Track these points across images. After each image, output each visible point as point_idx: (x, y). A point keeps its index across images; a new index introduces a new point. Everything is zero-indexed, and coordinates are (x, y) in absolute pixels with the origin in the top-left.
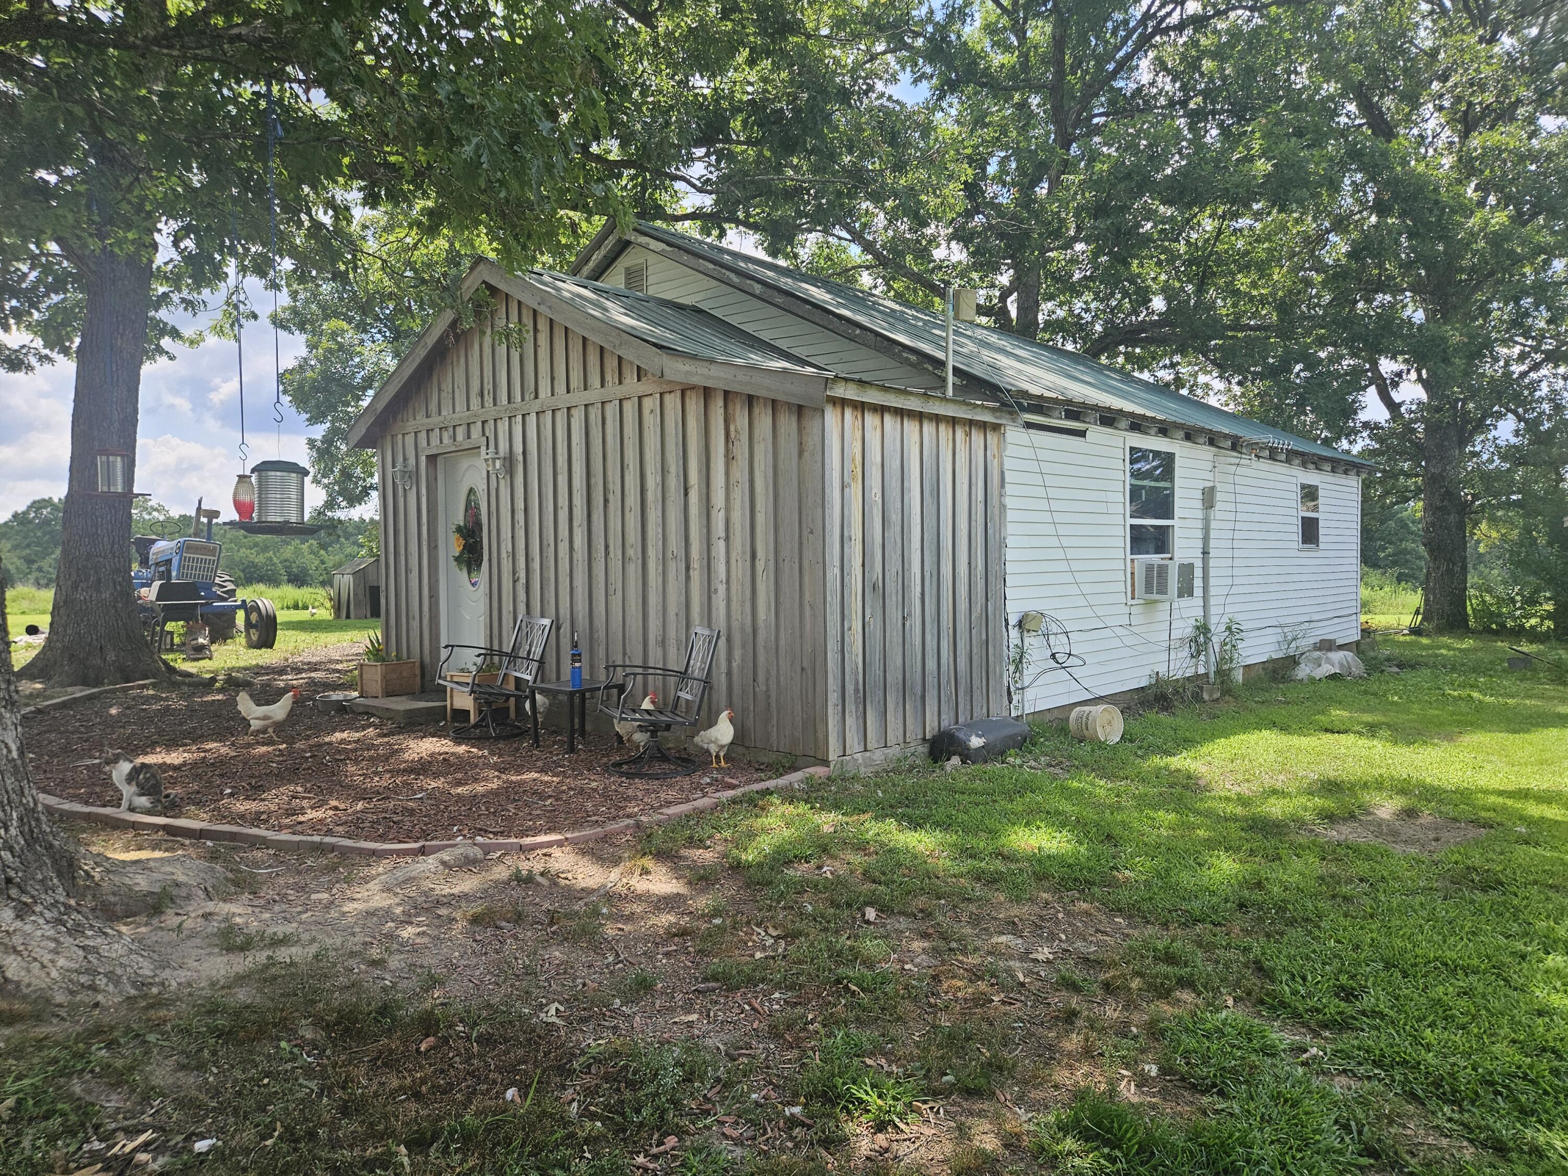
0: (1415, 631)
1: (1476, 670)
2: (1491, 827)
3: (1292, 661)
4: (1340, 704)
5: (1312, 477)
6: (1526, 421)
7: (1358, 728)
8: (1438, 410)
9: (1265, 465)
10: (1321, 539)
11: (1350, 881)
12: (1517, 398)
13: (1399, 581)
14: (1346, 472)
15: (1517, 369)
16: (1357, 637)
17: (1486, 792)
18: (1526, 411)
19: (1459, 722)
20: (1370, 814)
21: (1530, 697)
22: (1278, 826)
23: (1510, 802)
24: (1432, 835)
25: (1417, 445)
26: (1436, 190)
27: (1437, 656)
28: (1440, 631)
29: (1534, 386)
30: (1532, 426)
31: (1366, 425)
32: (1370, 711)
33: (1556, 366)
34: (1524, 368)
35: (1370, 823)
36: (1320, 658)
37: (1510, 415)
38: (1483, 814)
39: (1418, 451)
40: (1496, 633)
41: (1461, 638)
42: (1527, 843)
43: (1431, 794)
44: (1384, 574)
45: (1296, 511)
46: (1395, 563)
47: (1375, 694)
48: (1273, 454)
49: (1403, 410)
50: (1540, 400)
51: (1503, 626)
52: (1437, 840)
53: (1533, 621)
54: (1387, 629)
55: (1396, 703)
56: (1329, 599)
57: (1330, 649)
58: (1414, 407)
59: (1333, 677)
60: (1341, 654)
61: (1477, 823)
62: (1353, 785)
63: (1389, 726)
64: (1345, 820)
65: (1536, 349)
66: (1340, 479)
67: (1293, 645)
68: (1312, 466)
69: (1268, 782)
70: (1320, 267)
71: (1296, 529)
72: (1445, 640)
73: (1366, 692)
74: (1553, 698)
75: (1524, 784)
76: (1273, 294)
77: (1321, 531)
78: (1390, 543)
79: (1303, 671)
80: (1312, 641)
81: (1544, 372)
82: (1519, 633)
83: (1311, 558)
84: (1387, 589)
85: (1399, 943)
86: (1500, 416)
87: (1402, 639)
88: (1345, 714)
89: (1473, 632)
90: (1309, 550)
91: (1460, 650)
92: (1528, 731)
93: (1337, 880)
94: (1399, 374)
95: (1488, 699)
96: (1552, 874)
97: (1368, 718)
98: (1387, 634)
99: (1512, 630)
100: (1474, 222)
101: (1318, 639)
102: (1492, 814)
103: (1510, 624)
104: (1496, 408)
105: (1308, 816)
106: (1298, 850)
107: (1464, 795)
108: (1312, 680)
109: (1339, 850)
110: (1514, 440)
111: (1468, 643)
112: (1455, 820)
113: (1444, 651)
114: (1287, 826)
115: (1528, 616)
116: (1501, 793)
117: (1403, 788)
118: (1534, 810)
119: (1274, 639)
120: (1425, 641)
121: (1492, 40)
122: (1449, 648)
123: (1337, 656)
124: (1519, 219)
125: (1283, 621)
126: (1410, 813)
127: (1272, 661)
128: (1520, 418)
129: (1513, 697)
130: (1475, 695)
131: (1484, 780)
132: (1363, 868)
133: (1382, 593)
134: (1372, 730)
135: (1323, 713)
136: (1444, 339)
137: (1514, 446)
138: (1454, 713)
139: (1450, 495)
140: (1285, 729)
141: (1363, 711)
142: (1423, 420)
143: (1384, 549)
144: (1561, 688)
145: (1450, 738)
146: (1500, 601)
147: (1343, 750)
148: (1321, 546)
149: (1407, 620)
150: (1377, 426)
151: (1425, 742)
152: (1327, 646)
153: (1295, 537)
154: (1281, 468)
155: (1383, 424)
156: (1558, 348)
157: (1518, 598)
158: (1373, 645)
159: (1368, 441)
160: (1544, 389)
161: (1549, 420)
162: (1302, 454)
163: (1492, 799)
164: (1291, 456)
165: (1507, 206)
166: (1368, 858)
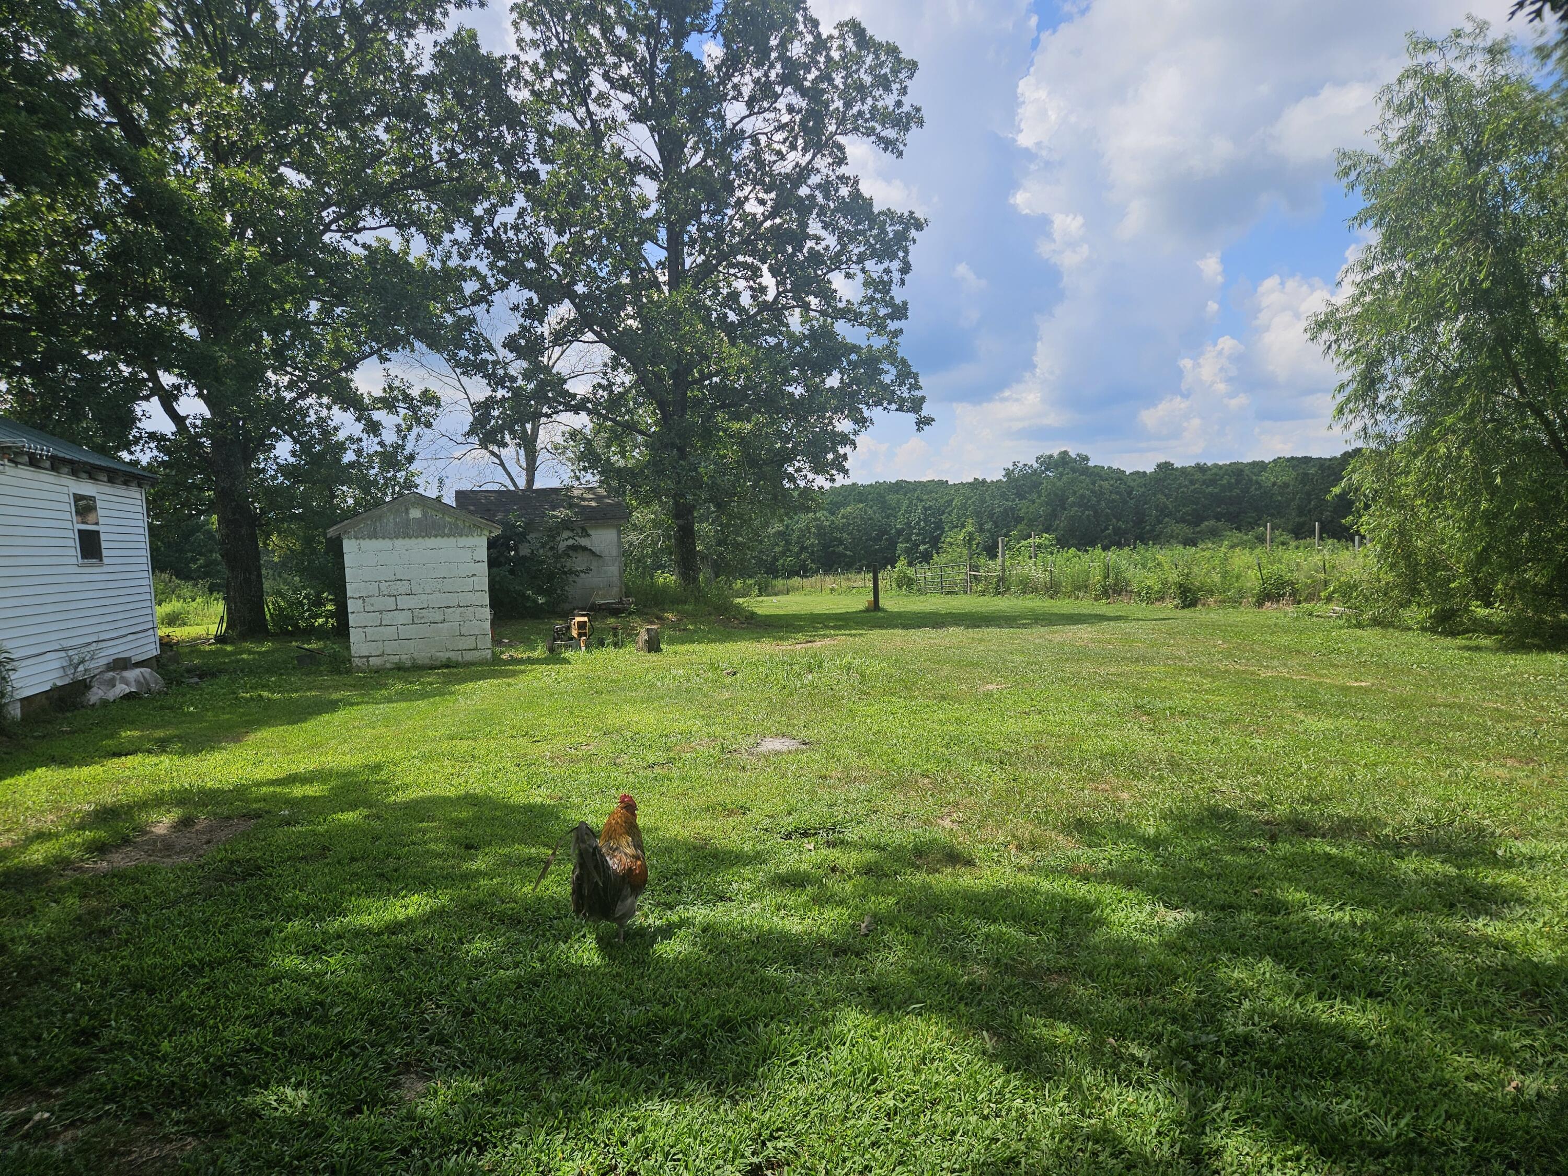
0: (220, 639)
1: (270, 671)
2: (260, 817)
3: (81, 687)
4: (132, 724)
5: (87, 488)
6: (301, 443)
7: (148, 746)
8: (221, 426)
9: (26, 473)
10: (105, 553)
11: (109, 911)
12: (291, 420)
13: (211, 592)
14: (126, 483)
15: (289, 396)
16: (155, 652)
17: (259, 784)
18: (300, 434)
19: (247, 722)
20: (147, 833)
21: (310, 689)
22: (36, 875)
23: (279, 789)
24: (205, 838)
25: (204, 458)
26: (190, 210)
27: (238, 661)
28: (243, 637)
29: (304, 413)
30: (306, 448)
31: (152, 436)
32: (163, 727)
33: (320, 397)
34: (294, 395)
35: (146, 843)
36: (113, 679)
37: (287, 437)
38: (255, 806)
39: (206, 464)
40: (291, 634)
41: (260, 642)
42: (289, 824)
43: (209, 797)
44: (195, 585)
45: (72, 526)
46: (206, 575)
47: (171, 708)
48: (34, 462)
49: (188, 422)
50: (310, 426)
51: (296, 626)
52: (208, 842)
53: (321, 621)
54: (194, 639)
55: (191, 714)
56: (120, 616)
57: (125, 668)
58: (198, 422)
59: (129, 697)
60: (137, 672)
61: (246, 816)
62: (130, 807)
63: (180, 738)
64: (118, 847)
65: (302, 379)
66: (121, 491)
67: (81, 668)
68: (84, 475)
69: (33, 826)
70: (83, 262)
71: (73, 542)
72: (248, 645)
73: (162, 708)
74: (330, 687)
75: (293, 769)
76: (28, 282)
77: (104, 545)
78: (201, 554)
79: (96, 695)
80: (104, 661)
81: (309, 400)
82: (311, 632)
83: (93, 573)
84: (199, 600)
85: (149, 961)
86: (278, 438)
87: (207, 648)
88: (136, 733)
89: (273, 635)
90: (92, 565)
91: (259, 653)
92: (304, 720)
93: (95, 914)
94: (177, 387)
95: (277, 696)
96: (302, 847)
97: (160, 734)
98: (193, 645)
99: (305, 629)
100: (231, 250)
101: (111, 659)
102: (261, 805)
103: (302, 624)
104: (274, 429)
105: (75, 855)
106: (56, 896)
107: (240, 791)
108: (105, 703)
109: (103, 881)
110: (291, 460)
111: (267, 646)
112: (228, 818)
113: (245, 656)
114: (49, 871)
115: (317, 616)
116: (272, 783)
117: (182, 798)
118: (298, 791)
119: (57, 664)
120: (229, 648)
121: (231, 80)
122: (250, 652)
123: (133, 674)
124: (274, 257)
125: (66, 644)
126: (186, 823)
127: (55, 689)
128: (296, 441)
129: (297, 691)
130: (265, 694)
131: (260, 774)
132: (127, 892)
133: (194, 604)
134: (162, 746)
135: (111, 736)
136: (214, 359)
137: (292, 465)
138: (244, 714)
139: (243, 509)
140: (65, 761)
141: (157, 727)
142: (209, 436)
143: (195, 560)
144: (336, 677)
145: (237, 739)
146: (291, 605)
147: (127, 773)
148: (106, 561)
149: (213, 629)
150: (163, 438)
151: (213, 748)
152: (121, 664)
153: (72, 552)
154: (47, 478)
155: (170, 436)
156: (320, 380)
157: (305, 601)
158: (176, 659)
159: (156, 453)
160: (312, 418)
161: (320, 443)
162: (71, 462)
163: (264, 789)
164: (56, 465)
165: (262, 244)
166: (135, 880)
